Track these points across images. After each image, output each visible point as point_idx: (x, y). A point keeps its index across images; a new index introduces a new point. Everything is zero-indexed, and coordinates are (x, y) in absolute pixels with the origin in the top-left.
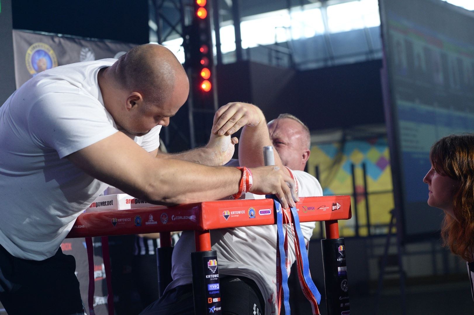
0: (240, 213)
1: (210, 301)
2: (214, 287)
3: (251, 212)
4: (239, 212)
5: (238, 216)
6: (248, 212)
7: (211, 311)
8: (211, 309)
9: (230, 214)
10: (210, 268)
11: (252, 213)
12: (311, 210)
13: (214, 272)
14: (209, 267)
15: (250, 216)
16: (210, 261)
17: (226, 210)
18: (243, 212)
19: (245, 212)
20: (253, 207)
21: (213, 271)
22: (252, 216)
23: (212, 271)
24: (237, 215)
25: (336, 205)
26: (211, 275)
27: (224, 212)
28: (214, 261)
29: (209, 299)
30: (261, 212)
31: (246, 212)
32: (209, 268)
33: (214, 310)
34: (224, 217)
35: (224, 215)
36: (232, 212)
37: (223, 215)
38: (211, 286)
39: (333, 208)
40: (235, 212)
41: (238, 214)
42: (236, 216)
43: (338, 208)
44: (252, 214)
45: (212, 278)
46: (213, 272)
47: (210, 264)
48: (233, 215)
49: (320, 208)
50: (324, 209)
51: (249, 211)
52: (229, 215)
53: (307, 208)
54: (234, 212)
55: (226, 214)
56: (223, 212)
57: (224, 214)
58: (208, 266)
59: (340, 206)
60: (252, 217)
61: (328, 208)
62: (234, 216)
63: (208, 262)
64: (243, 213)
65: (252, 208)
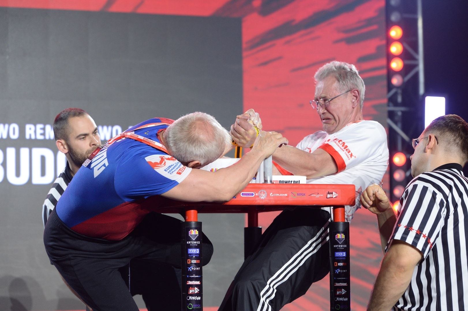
1: (189, 262)
2: (193, 251)
7: (190, 270)
8: (189, 268)
14: (190, 235)
25: (332, 193)
26: (191, 242)
29: (188, 260)
33: (192, 269)
38: (190, 250)
39: (328, 196)
43: (334, 197)
45: (192, 244)
47: (191, 233)
50: (318, 196)
53: (296, 194)
59: (337, 195)
61: (322, 195)
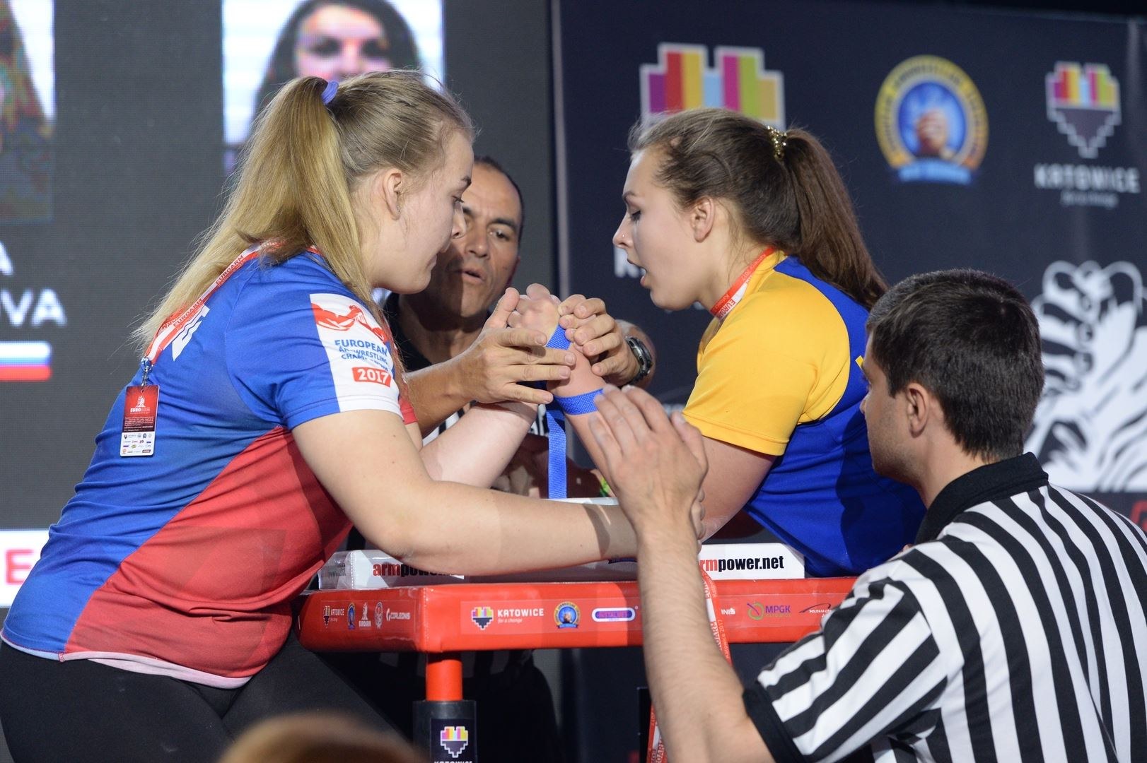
0: (527, 615)
3: (563, 612)
4: (525, 613)
5: (520, 621)
6: (556, 614)
9: (496, 614)
10: (445, 745)
11: (569, 615)
12: (778, 615)
13: (455, 754)
15: (560, 623)
16: (448, 730)
17: (482, 606)
18: (538, 612)
19: (544, 612)
20: (571, 601)
21: (453, 753)
22: (566, 622)
23: (450, 752)
24: (517, 618)
27: (474, 611)
28: (459, 730)
30: (598, 615)
31: (548, 611)
32: (442, 745)
34: (475, 621)
35: (475, 617)
36: (500, 613)
37: (473, 617)
40: (512, 611)
41: (521, 617)
42: (512, 620)
44: (569, 619)
46: (454, 756)
48: (503, 618)
49: (811, 611)
51: (558, 609)
52: (491, 618)
54: (507, 611)
55: (481, 615)
56: (473, 609)
57: (475, 614)
58: (442, 740)
60: (567, 625)
62: (506, 621)
63: (442, 732)
64: (535, 615)
65: (569, 604)
